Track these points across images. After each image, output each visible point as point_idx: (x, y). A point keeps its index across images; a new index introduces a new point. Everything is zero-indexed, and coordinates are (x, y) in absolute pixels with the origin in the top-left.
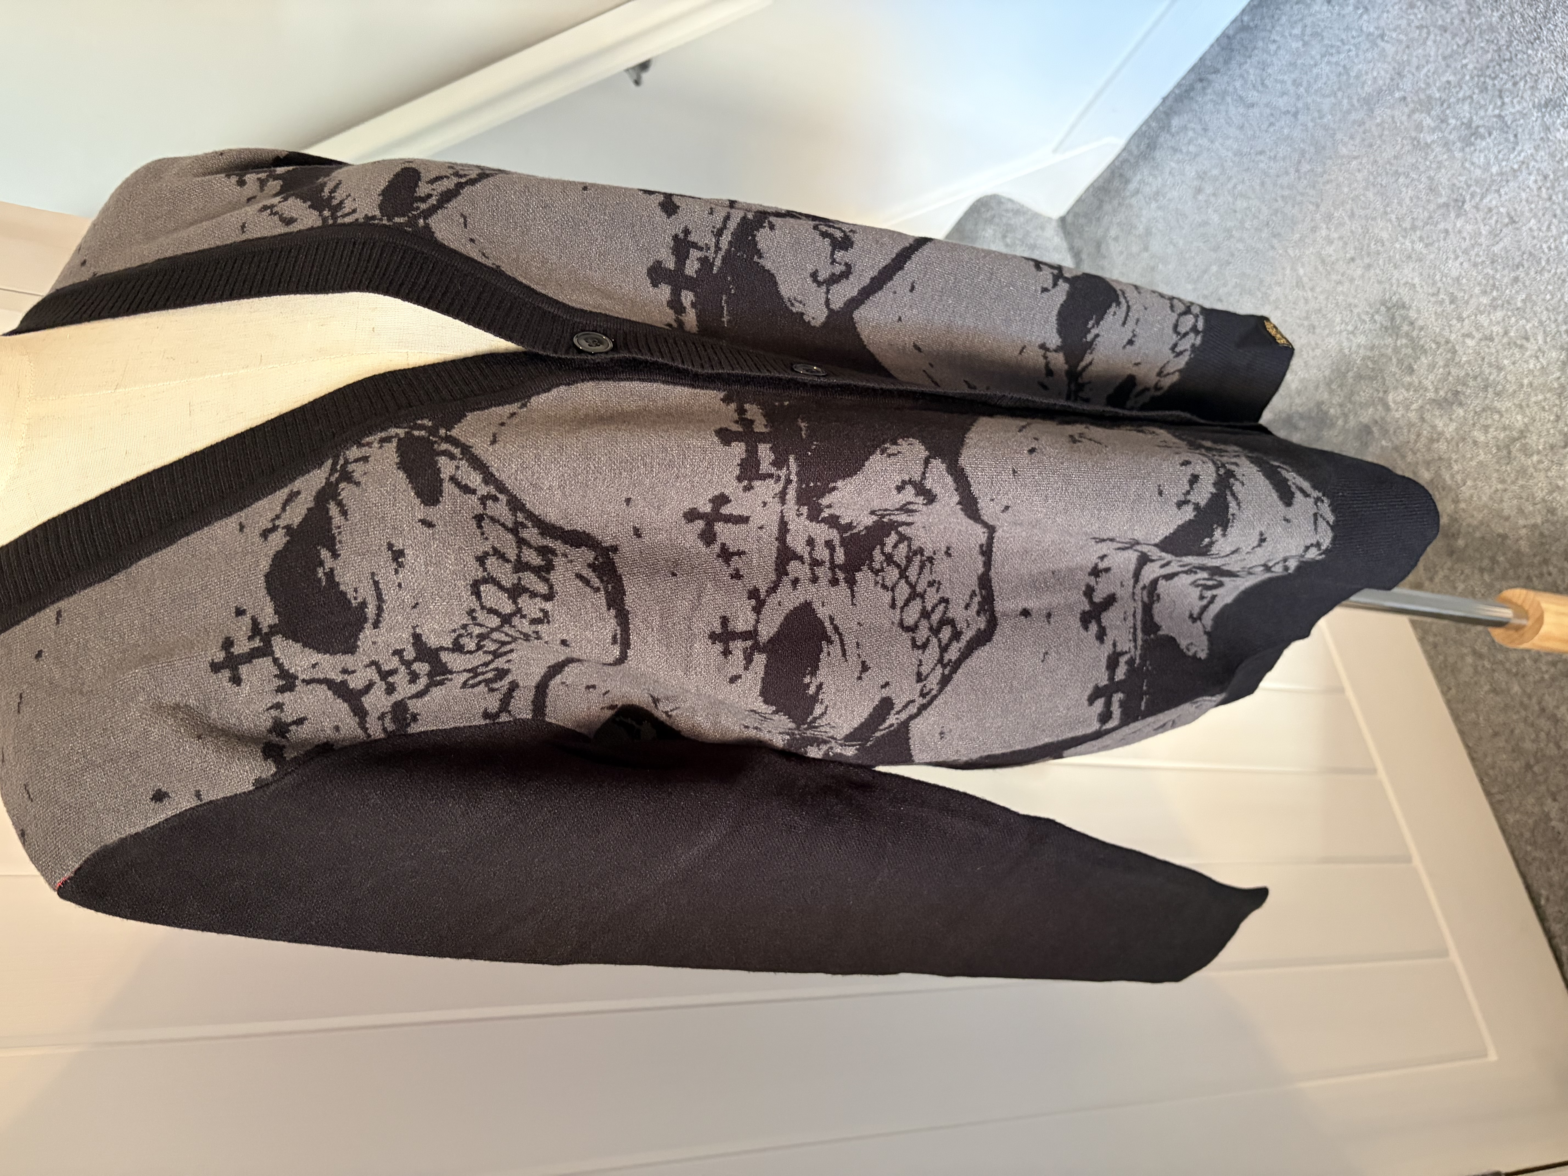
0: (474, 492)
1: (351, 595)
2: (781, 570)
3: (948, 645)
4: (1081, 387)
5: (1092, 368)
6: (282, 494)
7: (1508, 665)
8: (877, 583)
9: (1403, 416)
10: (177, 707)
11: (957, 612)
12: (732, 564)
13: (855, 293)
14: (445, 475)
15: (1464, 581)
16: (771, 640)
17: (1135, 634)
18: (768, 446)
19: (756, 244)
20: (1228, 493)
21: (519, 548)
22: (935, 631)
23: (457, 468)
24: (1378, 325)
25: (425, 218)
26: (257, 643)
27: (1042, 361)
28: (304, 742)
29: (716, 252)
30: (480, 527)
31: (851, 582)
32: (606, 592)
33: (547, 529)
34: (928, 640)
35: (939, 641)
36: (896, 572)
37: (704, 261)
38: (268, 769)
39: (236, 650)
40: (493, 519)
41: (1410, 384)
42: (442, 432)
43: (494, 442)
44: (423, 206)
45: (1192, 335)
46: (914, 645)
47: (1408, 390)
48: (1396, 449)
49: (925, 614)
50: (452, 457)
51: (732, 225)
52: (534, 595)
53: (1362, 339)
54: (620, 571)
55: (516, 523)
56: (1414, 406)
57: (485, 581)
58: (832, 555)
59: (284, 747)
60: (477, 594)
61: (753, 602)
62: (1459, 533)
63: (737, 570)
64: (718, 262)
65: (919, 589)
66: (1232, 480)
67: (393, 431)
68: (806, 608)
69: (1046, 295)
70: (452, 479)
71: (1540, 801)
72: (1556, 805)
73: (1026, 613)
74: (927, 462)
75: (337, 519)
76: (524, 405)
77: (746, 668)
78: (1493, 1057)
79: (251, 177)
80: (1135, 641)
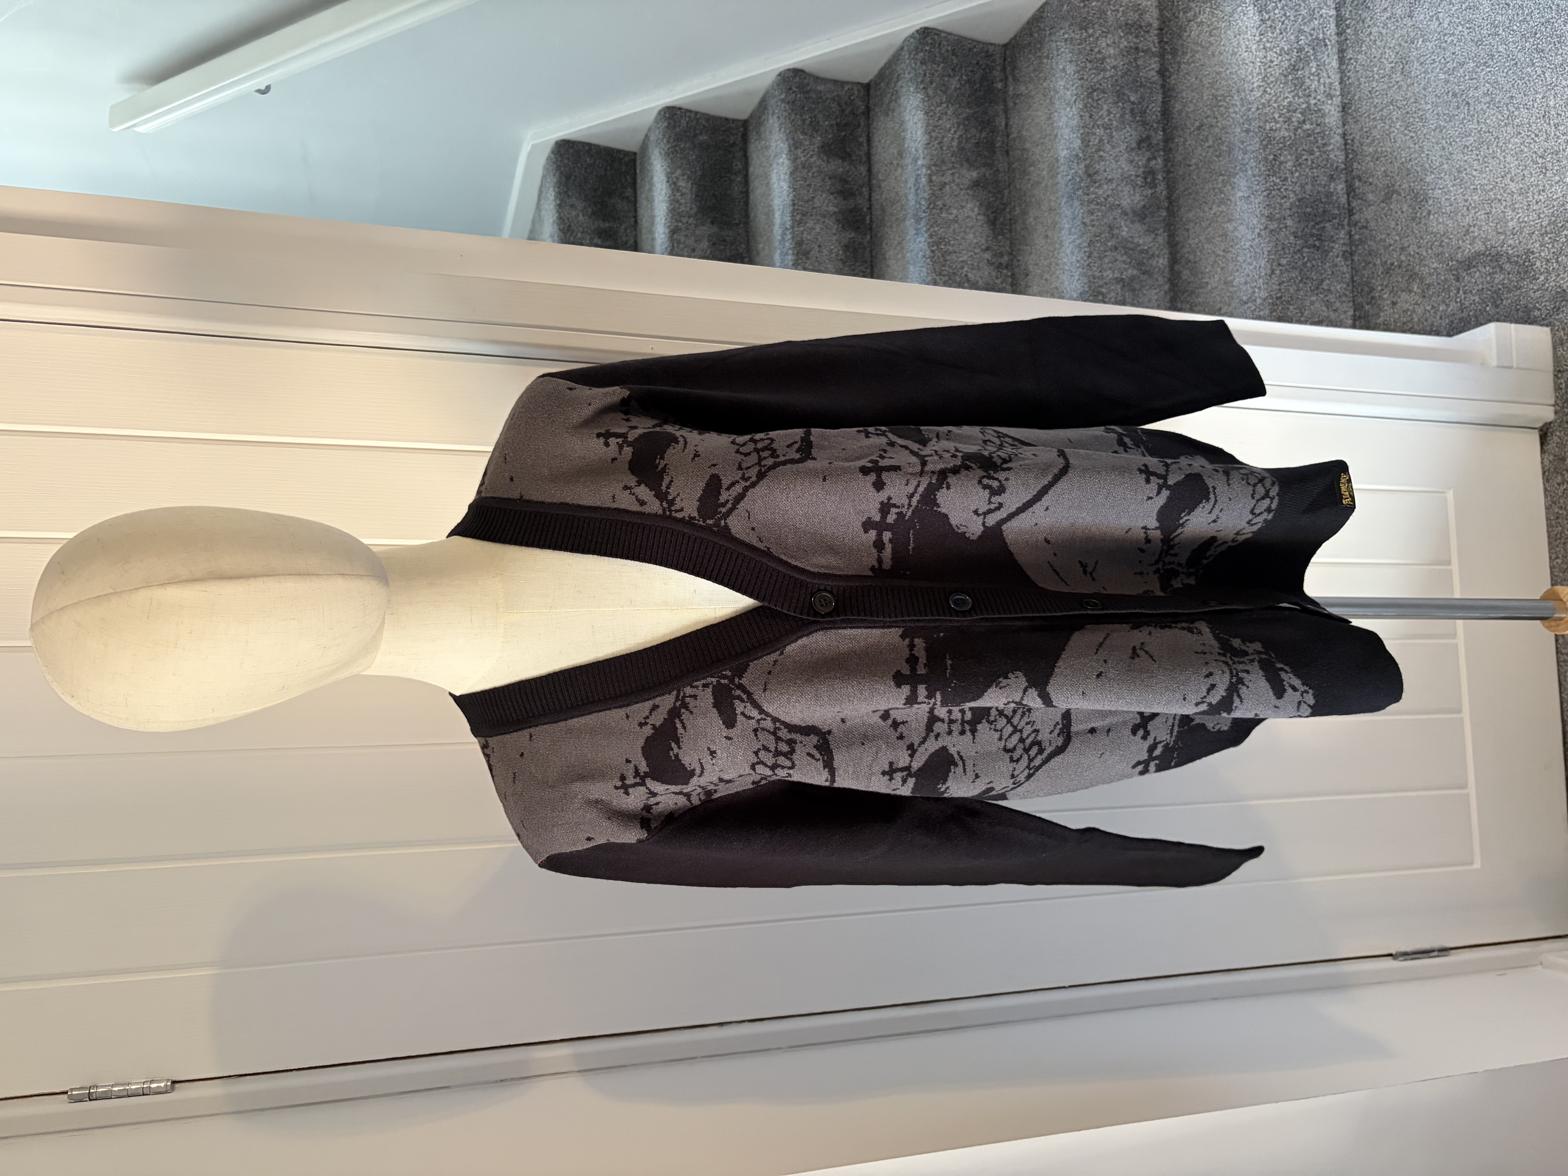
0: (753, 718)
1: (687, 765)
2: (929, 728)
3: (1034, 758)
4: (1171, 547)
5: (1182, 535)
6: (649, 704)
8: (991, 729)
10: (597, 802)
11: (1044, 736)
12: (899, 730)
13: (1005, 515)
14: (738, 712)
16: (920, 770)
17: (1172, 730)
18: (924, 686)
20: (1235, 694)
21: (777, 743)
22: (1027, 750)
23: (745, 707)
25: (725, 519)
26: (638, 780)
27: (1143, 535)
28: (660, 814)
29: (908, 508)
30: (756, 735)
31: (973, 731)
32: (823, 760)
33: (792, 728)
34: (1021, 756)
35: (1029, 756)
36: (1005, 721)
37: (900, 514)
38: (643, 835)
39: (628, 782)
40: (763, 729)
42: (737, 680)
43: (765, 690)
44: (723, 510)
45: (1266, 514)
46: (1012, 760)
49: (1022, 740)
50: (742, 701)
51: (921, 489)
52: (783, 767)
54: (832, 747)
55: (776, 728)
57: (758, 763)
58: (963, 716)
59: (650, 819)
60: (754, 769)
61: (910, 752)
63: (902, 733)
64: (909, 513)
65: (1019, 728)
66: (1240, 686)
67: (709, 680)
68: (944, 749)
69: (1149, 502)
70: (743, 714)
73: (1092, 731)
74: (1025, 691)
75: (681, 730)
76: (782, 653)
77: (903, 785)
78: (1477, 865)
79: (613, 441)
80: (1171, 733)
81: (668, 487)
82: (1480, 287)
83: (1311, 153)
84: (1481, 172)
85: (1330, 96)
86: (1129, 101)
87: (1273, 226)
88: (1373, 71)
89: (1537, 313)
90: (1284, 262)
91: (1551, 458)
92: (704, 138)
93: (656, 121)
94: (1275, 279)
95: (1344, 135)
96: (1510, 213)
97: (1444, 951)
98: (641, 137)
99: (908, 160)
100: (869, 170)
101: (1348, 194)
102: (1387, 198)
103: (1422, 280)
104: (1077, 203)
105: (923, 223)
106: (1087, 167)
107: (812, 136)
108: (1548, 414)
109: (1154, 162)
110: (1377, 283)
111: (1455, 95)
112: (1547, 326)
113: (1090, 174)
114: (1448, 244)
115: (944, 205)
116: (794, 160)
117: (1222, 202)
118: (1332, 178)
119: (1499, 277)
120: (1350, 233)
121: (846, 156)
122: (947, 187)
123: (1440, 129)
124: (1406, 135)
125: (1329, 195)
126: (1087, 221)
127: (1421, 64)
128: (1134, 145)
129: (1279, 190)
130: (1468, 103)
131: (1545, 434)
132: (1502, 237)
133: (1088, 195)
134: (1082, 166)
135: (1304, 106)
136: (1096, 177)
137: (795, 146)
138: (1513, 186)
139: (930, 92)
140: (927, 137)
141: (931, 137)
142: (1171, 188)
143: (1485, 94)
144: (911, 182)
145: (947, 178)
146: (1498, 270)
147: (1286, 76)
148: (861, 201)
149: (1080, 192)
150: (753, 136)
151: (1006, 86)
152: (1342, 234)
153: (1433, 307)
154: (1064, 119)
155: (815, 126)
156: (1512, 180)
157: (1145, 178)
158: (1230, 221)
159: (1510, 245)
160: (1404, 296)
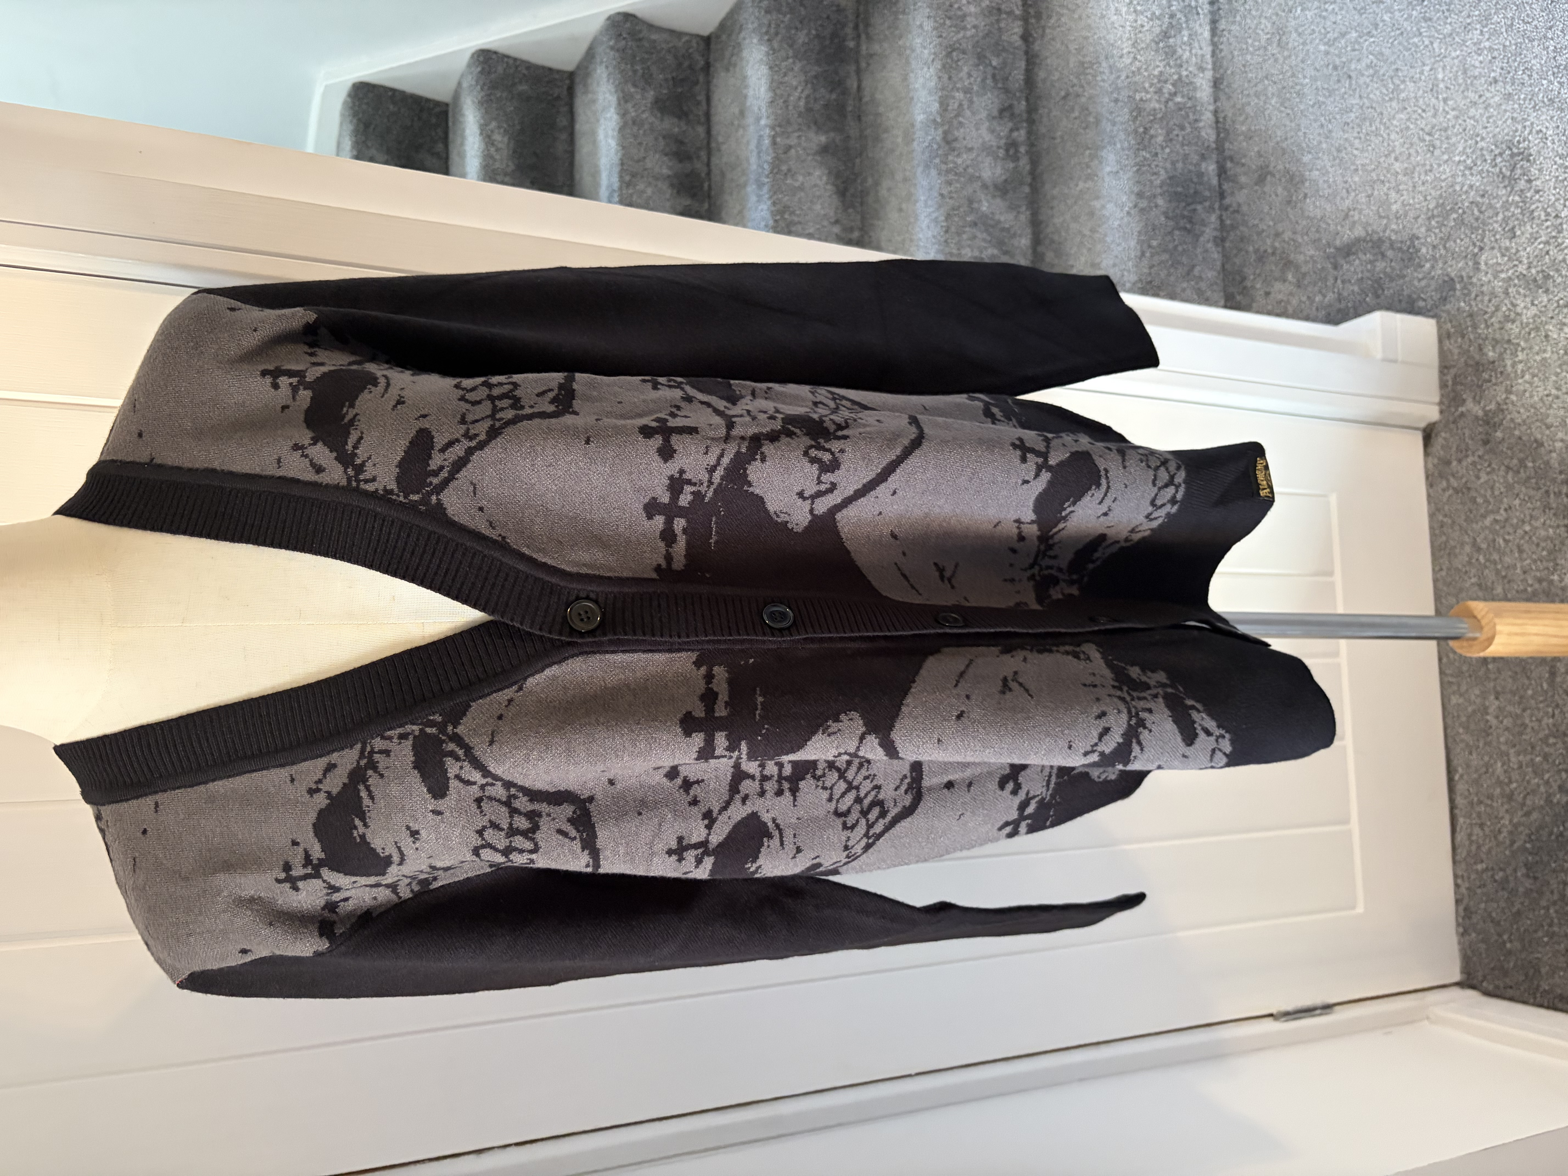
0: (474, 783)
1: (379, 850)
2: (734, 788)
3: (874, 823)
4: (1050, 547)
5: (1064, 532)
6: (322, 762)
7: (1499, 567)
8: (817, 786)
9: (1489, 281)
10: (252, 900)
11: (888, 793)
12: (692, 792)
13: (839, 501)
14: (451, 773)
15: (1488, 473)
16: (720, 845)
17: (1048, 782)
18: (724, 734)
19: (746, 476)
20: (1134, 741)
21: (511, 817)
22: (865, 813)
23: (461, 768)
24: (1498, 169)
25: (438, 494)
26: (309, 870)
27: (1016, 531)
28: (350, 915)
29: (708, 487)
30: (479, 807)
31: (794, 791)
32: (581, 840)
33: (534, 795)
34: (857, 821)
35: (868, 820)
36: (836, 775)
37: (697, 495)
38: (323, 945)
39: (294, 873)
40: (490, 798)
41: (1507, 249)
42: (450, 728)
43: (491, 743)
44: (435, 481)
45: (1169, 506)
46: (845, 827)
47: (1503, 255)
48: (1471, 315)
49: (858, 800)
50: (457, 759)
51: (726, 461)
52: (521, 851)
53: (1476, 180)
54: (594, 819)
55: (510, 797)
56: (1503, 275)
57: (483, 847)
58: (780, 771)
59: (335, 922)
60: (478, 855)
61: (706, 822)
62: (1501, 424)
63: (696, 797)
64: (710, 494)
65: (855, 783)
66: (1141, 729)
67: (409, 728)
68: (754, 816)
69: (1025, 486)
70: (458, 777)
71: (1484, 695)
72: (1497, 703)
73: (949, 785)
74: (862, 738)
75: (366, 801)
76: (520, 689)
77: (697, 867)
78: (1360, 909)
79: (284, 381)
80: (1048, 785)
81: (355, 447)
82: (1360, 276)
83: (1182, 128)
84: (1362, 151)
85: (1202, 69)
86: (991, 65)
87: (1143, 204)
88: (1247, 43)
89: (1421, 304)
90: (1154, 243)
91: (1436, 461)
92: (523, 87)
93: (469, 66)
94: (1145, 262)
95: (1216, 112)
96: (1393, 195)
97: (1327, 1008)
98: (453, 85)
99: (750, 120)
100: (709, 132)
101: (1219, 176)
102: (1261, 180)
103: (1297, 267)
104: (934, 172)
105: (766, 189)
106: (945, 133)
107: (643, 89)
108: (1433, 414)
109: (1015, 134)
110: (1248, 271)
111: (1335, 68)
112: (1432, 317)
113: (949, 141)
114: (1325, 230)
115: (789, 170)
116: (623, 114)
117: (1089, 177)
118: (1203, 157)
119: (1380, 265)
120: (1220, 218)
121: (682, 114)
122: (793, 151)
123: (1320, 104)
124: (1281, 112)
125: (1200, 175)
126: (945, 192)
127: (1299, 35)
128: (995, 113)
129: (1149, 165)
130: (1350, 77)
131: (1428, 435)
132: (1385, 221)
133: (946, 163)
134: (940, 131)
135: (1176, 77)
136: (956, 145)
137: (624, 99)
138: (1397, 166)
139: (776, 45)
140: (770, 94)
141: (776, 94)
142: (1035, 162)
143: (1369, 67)
144: (753, 145)
145: (793, 141)
146: (1380, 257)
147: (1157, 43)
148: (699, 166)
149: (937, 161)
150: (579, 89)
151: (858, 45)
152: (1213, 218)
153: (1309, 298)
154: (921, 80)
155: (647, 79)
156: (1396, 159)
157: (1007, 151)
158: (1097, 198)
159: (1394, 230)
160: (1278, 286)
